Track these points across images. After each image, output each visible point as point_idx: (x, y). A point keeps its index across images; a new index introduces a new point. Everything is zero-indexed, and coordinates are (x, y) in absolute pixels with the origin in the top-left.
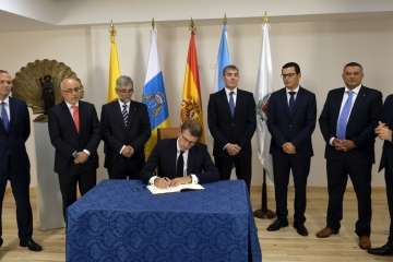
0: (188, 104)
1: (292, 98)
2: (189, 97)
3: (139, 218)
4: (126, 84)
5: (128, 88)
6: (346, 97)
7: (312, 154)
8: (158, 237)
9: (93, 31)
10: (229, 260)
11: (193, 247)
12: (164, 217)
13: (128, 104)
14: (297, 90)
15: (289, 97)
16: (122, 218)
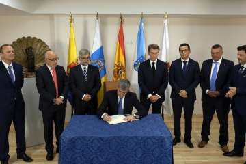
0: (118, 66)
1: (185, 65)
2: (119, 62)
3: (107, 140)
4: (86, 54)
5: (87, 56)
6: (213, 66)
7: (195, 100)
8: (118, 151)
9: (55, 18)
10: (161, 163)
11: (139, 156)
12: (122, 139)
13: (87, 67)
14: (188, 60)
15: (183, 64)
16: (96, 141)
